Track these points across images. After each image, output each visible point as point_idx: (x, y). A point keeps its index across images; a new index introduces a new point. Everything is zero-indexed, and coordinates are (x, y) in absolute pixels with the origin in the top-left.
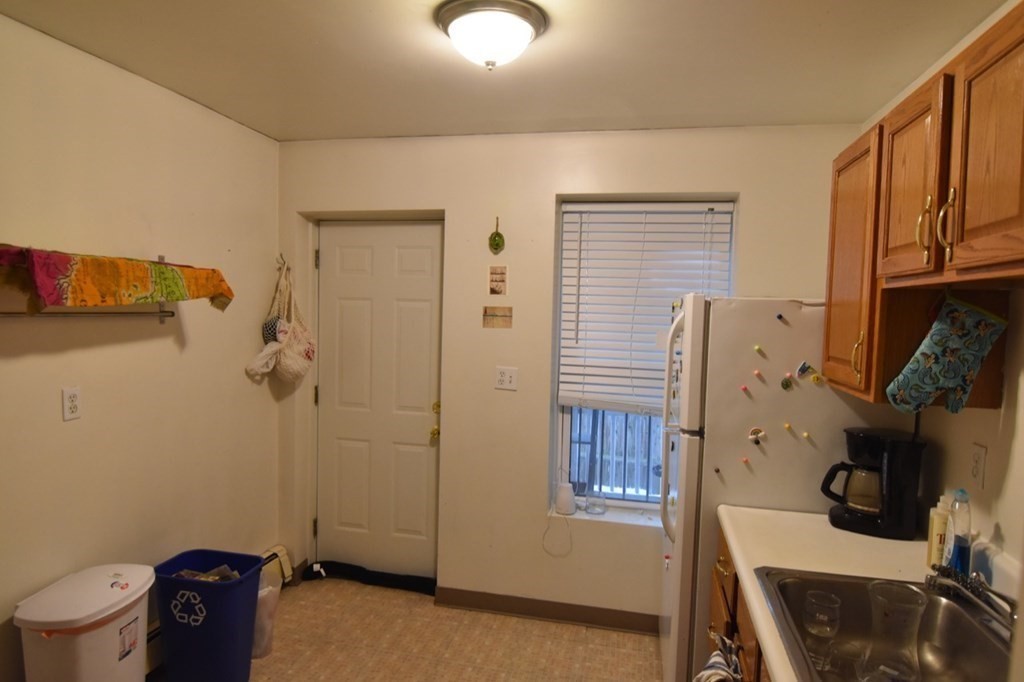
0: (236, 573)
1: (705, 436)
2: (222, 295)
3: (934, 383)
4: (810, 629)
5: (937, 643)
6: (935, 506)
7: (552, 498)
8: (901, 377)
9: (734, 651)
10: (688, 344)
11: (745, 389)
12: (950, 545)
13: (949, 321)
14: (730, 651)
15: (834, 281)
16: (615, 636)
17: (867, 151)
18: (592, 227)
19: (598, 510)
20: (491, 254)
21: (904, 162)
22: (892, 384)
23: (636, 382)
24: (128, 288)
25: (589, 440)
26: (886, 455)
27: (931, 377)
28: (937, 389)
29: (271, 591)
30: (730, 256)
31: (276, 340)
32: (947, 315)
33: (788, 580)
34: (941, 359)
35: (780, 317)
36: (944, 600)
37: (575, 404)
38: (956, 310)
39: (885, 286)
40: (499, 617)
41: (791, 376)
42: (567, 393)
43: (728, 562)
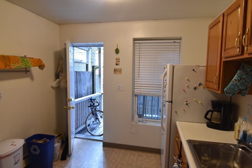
0: (48, 140)
1: (173, 103)
2: (42, 66)
3: (238, 88)
4: (202, 158)
5: (238, 161)
6: (237, 122)
7: (133, 118)
8: (228, 86)
9: (181, 163)
10: (168, 78)
11: (184, 90)
12: (241, 133)
13: (242, 70)
14: (180, 163)
15: (209, 59)
16: (149, 154)
17: (219, 22)
18: (143, 47)
19: (145, 122)
20: (116, 54)
21: (231, 23)
22: (226, 88)
23: (154, 88)
24: (13, 64)
25: (143, 103)
26: (223, 108)
27: (237, 86)
28: (239, 89)
29: (58, 145)
30: (180, 54)
31: (59, 78)
32: (242, 68)
33: (196, 144)
34: (240, 81)
35: (193, 70)
36: (240, 149)
37: (138, 94)
38: (245, 67)
39: (224, 60)
40: (119, 149)
41: (196, 86)
42: (137, 91)
43: (179, 137)
